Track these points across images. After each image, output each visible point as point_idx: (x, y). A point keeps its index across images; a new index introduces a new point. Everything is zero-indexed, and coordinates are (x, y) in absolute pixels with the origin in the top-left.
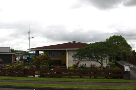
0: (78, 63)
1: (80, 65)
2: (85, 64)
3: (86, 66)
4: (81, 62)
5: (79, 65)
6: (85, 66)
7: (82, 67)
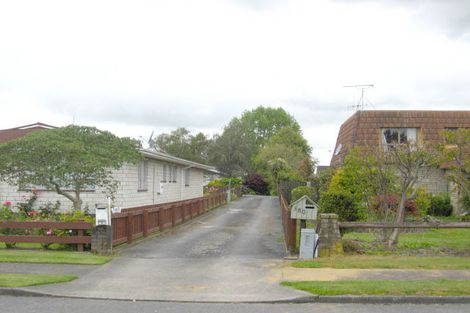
0: (34, 199)
1: (38, 207)
2: (59, 203)
3: (61, 207)
4: (46, 194)
5: (36, 207)
6: (57, 208)
7: (46, 212)
